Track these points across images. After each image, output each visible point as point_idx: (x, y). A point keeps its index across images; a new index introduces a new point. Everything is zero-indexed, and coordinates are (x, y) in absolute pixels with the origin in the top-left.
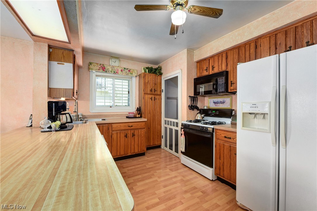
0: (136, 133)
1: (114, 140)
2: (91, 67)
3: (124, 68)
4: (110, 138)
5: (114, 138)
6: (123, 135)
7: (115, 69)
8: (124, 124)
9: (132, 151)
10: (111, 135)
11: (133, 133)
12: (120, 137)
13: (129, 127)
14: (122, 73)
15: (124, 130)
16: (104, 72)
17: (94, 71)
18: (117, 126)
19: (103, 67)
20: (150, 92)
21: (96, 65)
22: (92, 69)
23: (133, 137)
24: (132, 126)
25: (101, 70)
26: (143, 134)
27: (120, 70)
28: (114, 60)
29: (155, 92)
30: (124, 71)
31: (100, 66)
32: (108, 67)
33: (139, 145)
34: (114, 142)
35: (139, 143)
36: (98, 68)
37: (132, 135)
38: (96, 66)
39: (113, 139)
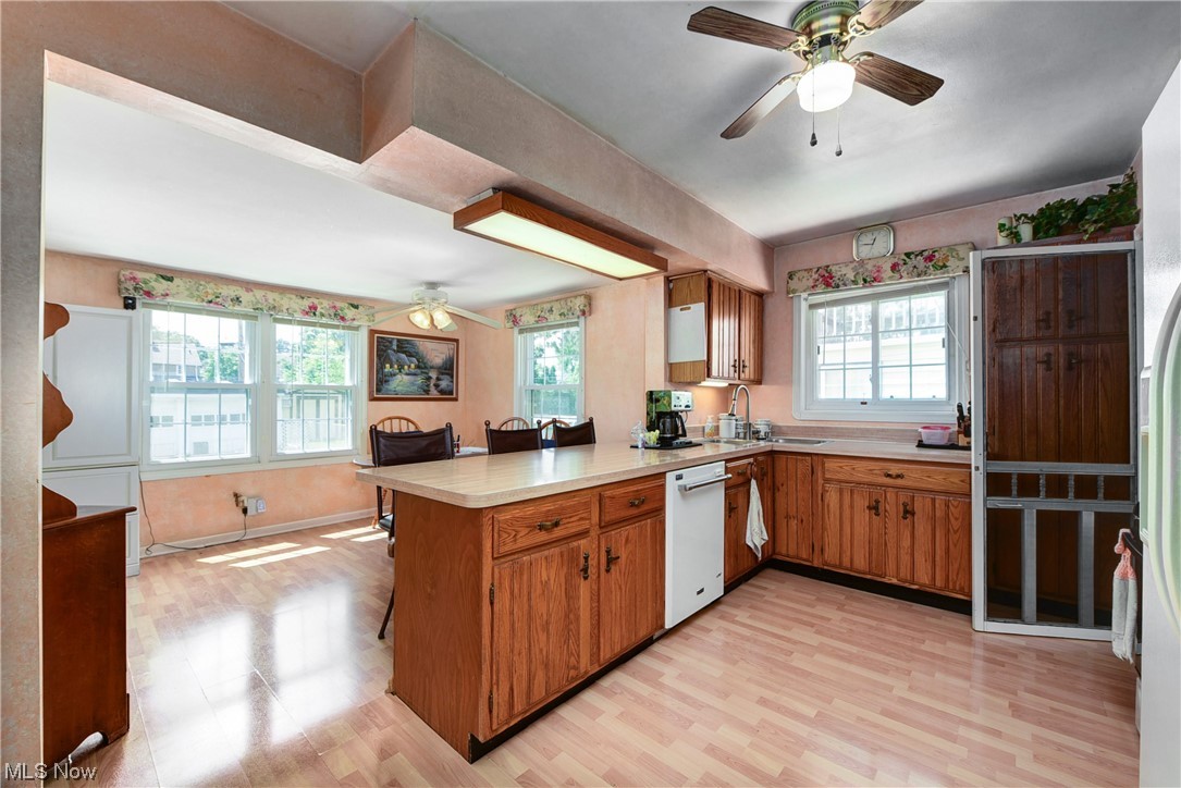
0: (920, 505)
1: (832, 510)
2: (793, 284)
3: (906, 254)
4: (820, 502)
5: (831, 505)
6: (861, 503)
7: (867, 270)
8: (873, 463)
9: (905, 572)
10: (820, 492)
11: (905, 505)
12: (852, 507)
13: (889, 476)
14: (897, 275)
15: (870, 484)
16: (830, 289)
17: (804, 295)
18: (841, 467)
19: (827, 275)
20: (1038, 328)
21: (805, 274)
22: (794, 291)
23: (905, 518)
24: (899, 476)
25: (821, 288)
26: (956, 519)
27: (887, 266)
28: (866, 239)
29: (1070, 327)
30: (903, 268)
31: (816, 276)
32: (844, 270)
33: (938, 558)
34: (832, 519)
35: (939, 552)
36: (811, 283)
37: (901, 508)
38: (804, 280)
39: (828, 506)
